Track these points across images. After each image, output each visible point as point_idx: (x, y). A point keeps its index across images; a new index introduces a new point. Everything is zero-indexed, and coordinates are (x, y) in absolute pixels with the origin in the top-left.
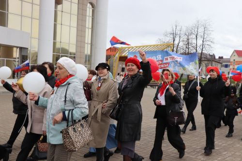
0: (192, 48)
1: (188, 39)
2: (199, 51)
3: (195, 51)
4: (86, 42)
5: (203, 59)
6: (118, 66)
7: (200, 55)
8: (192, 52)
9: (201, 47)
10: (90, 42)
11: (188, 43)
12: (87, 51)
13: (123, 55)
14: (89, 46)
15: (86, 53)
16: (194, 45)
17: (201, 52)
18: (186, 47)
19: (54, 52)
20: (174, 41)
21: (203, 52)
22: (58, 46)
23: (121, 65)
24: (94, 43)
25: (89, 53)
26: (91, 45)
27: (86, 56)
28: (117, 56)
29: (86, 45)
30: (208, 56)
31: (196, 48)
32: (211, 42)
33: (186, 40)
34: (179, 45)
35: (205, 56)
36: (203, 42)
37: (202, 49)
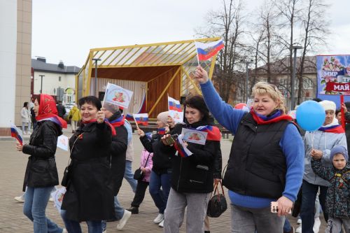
5: (306, 71)
9: (303, 45)
11: (269, 37)
17: (301, 55)
28: (89, 67)
32: (324, 31)
35: (311, 65)
36: (307, 31)
37: (305, 47)
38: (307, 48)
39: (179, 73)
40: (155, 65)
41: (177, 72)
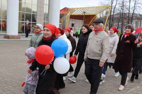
0: (125, 9)
1: (123, 2)
2: (131, 12)
3: (128, 11)
4: (45, 3)
5: (134, 18)
6: (69, 22)
7: (132, 15)
8: (126, 12)
9: (133, 9)
10: (48, 4)
11: (123, 6)
12: (46, 11)
13: (73, 14)
14: (47, 6)
15: (45, 12)
16: (127, 7)
17: (132, 12)
18: (121, 9)
19: (20, 10)
20: (112, 3)
21: (134, 12)
22: (23, 6)
23: (71, 22)
24: (50, 5)
25: (47, 12)
26: (49, 6)
27: (45, 14)
28: (69, 14)
29: (45, 6)
30: (138, 16)
31: (129, 9)
33: (121, 3)
34: (116, 7)
35: (135, 16)
36: (135, 4)
37: (134, 10)
38: (135, 10)
39: (95, 18)
40: (88, 15)
41: (94, 17)
